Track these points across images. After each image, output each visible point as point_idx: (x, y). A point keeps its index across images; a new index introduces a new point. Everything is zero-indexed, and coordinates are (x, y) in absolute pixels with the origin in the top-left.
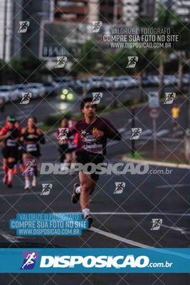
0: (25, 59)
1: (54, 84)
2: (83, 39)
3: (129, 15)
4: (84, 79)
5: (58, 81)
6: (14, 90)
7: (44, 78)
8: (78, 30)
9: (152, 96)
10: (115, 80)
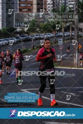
0: (8, 28)
1: (20, 37)
2: (31, 19)
3: (49, 8)
4: (32, 35)
5: (21, 36)
6: (4, 41)
7: (16, 35)
8: (29, 15)
9: (60, 40)
10: (45, 35)
